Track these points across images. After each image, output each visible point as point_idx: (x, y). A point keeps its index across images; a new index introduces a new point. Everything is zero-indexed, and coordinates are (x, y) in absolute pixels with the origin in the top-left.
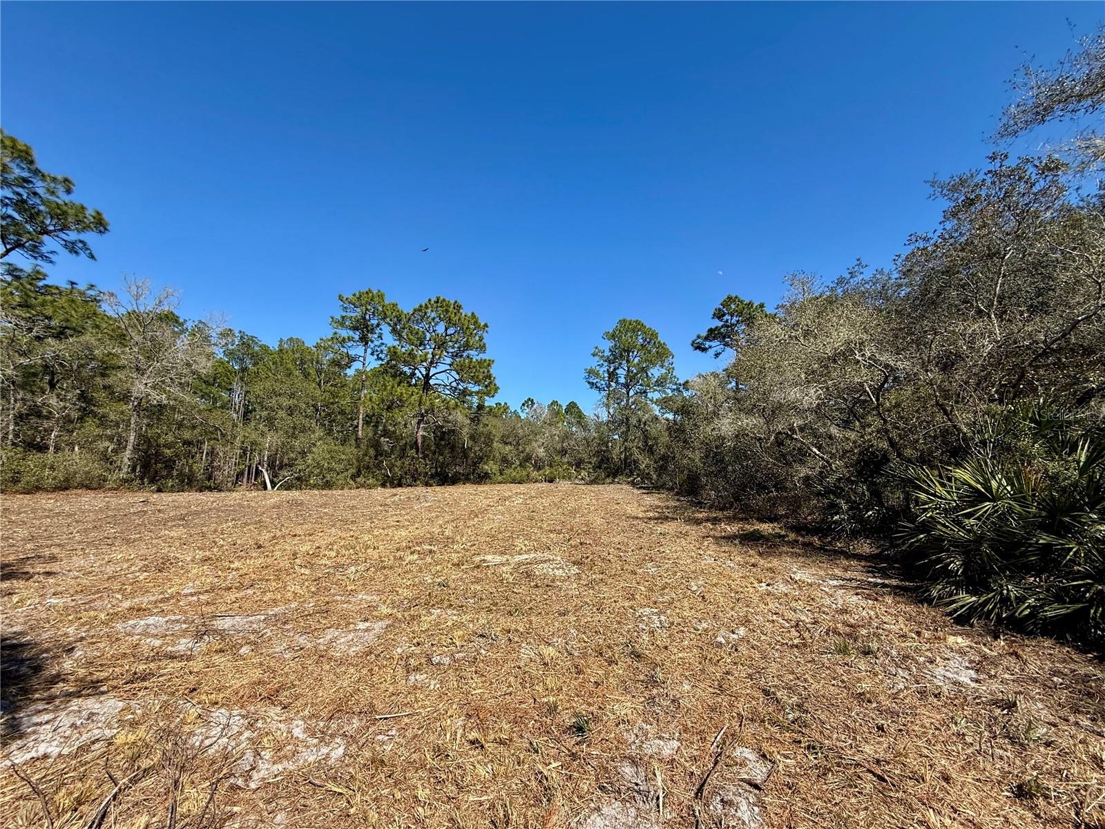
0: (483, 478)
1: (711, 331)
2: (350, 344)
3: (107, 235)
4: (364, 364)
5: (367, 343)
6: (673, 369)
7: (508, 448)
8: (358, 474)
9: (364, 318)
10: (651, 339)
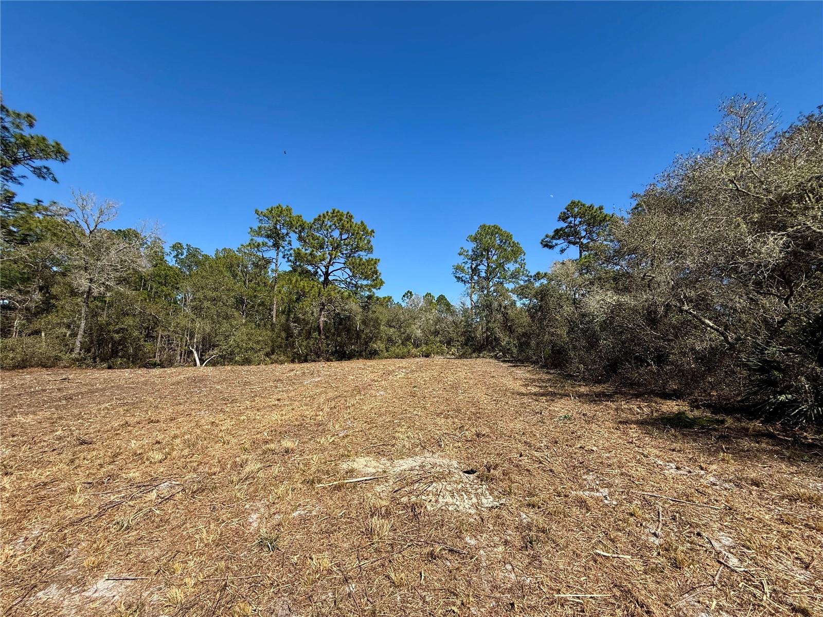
0: (373, 354)
1: (557, 231)
2: (265, 249)
3: (67, 163)
4: (276, 265)
5: (278, 248)
6: (525, 264)
7: (392, 330)
8: (273, 352)
9: (276, 228)
10: (506, 241)
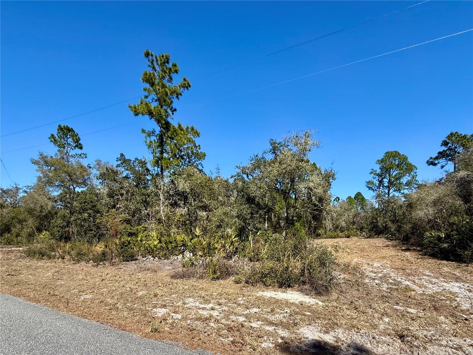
1: (440, 153)
6: (416, 175)
10: (403, 161)
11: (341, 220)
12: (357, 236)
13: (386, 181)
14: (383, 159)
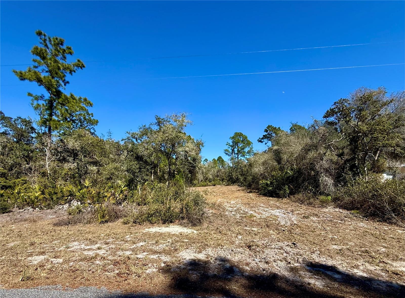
1: (264, 136)
11: (209, 174)
12: (220, 185)
13: (236, 150)
14: (233, 137)
